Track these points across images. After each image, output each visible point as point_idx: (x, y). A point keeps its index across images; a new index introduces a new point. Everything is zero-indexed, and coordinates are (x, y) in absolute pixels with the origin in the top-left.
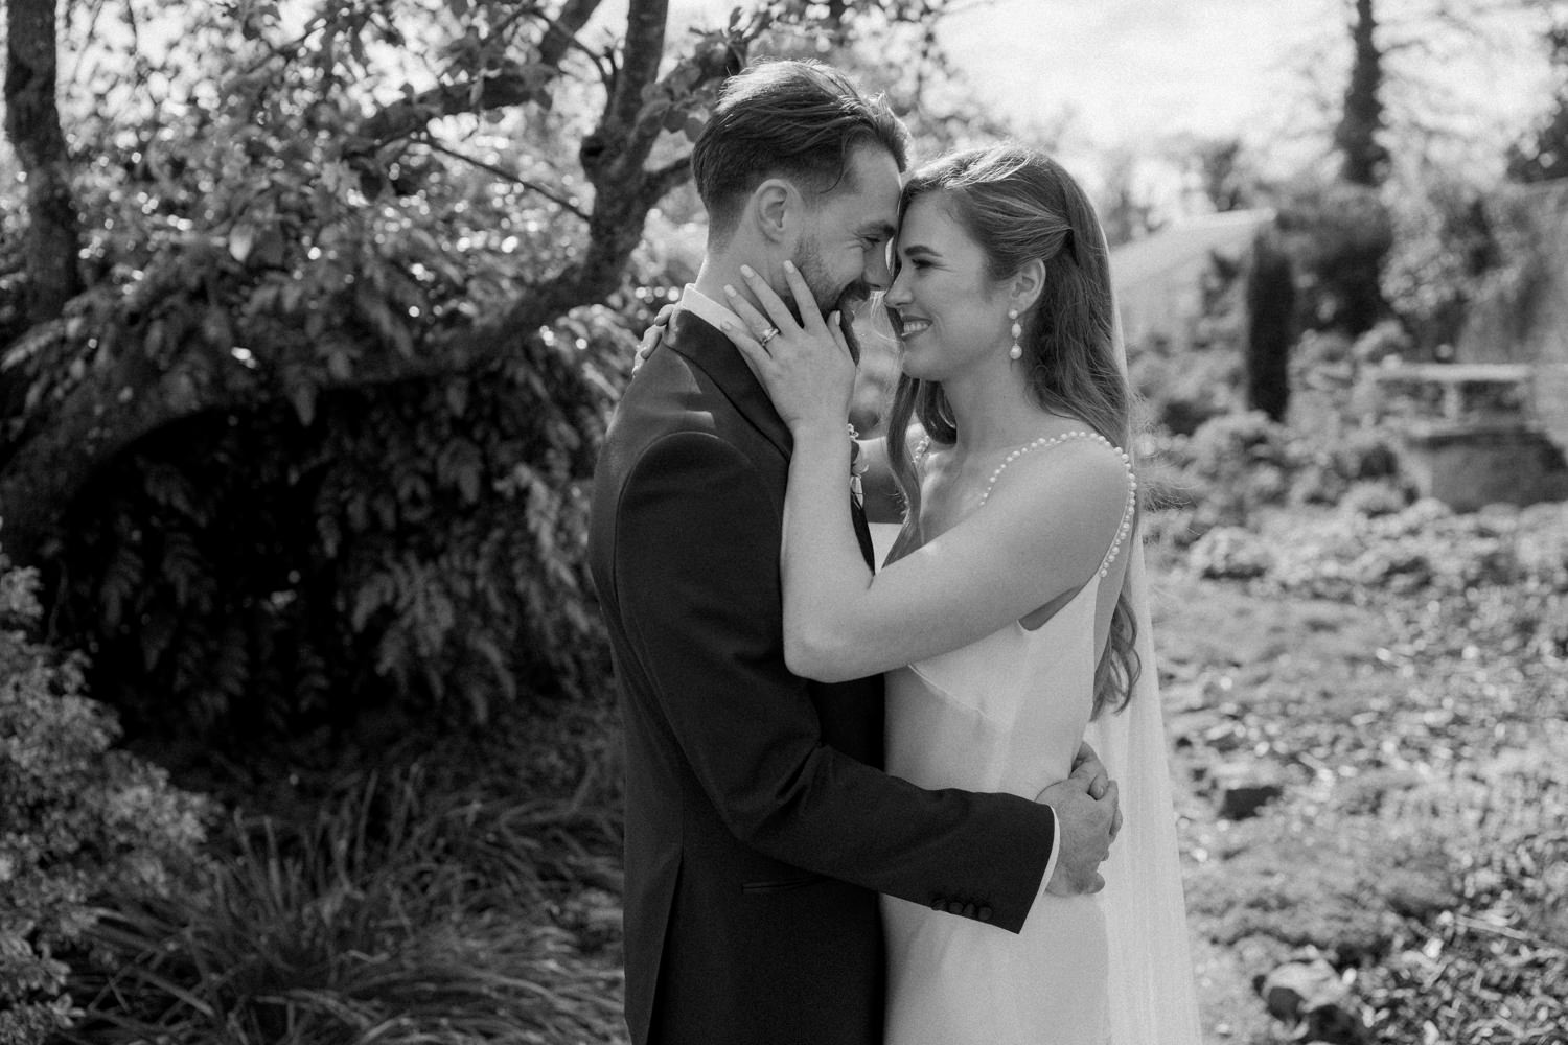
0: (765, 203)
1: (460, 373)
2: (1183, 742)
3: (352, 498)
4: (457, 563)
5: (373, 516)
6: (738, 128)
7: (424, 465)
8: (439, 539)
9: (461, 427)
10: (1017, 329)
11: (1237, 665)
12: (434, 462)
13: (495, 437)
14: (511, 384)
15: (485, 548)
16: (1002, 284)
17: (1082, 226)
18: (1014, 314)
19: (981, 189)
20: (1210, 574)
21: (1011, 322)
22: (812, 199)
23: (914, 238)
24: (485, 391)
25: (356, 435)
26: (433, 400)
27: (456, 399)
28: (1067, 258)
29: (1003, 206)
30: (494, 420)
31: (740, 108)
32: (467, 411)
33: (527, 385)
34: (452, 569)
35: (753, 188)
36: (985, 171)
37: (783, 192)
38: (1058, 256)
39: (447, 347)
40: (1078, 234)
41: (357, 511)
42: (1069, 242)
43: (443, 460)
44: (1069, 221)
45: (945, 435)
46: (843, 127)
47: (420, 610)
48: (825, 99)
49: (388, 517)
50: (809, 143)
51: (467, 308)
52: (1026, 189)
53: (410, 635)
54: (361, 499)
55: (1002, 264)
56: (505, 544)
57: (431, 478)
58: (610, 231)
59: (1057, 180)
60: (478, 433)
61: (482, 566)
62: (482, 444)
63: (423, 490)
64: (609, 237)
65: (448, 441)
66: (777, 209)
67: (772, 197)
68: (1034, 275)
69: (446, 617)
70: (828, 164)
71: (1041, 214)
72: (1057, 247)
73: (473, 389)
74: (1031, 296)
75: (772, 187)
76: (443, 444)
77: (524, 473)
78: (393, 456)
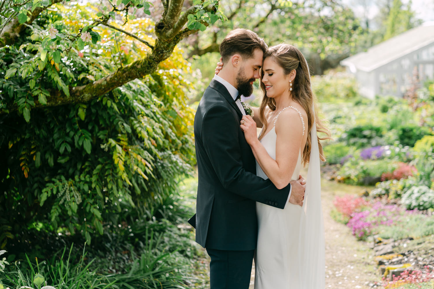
0: (234, 59)
1: (85, 103)
2: (381, 263)
3: (35, 154)
4: (82, 178)
5: (44, 161)
6: (231, 42)
7: (69, 139)
8: (71, 171)
9: (83, 125)
10: (291, 85)
11: (412, 239)
12: (73, 139)
13: (97, 129)
14: (105, 107)
15: (95, 172)
16: (287, 75)
17: (302, 61)
18: (290, 81)
19: (281, 56)
20: (410, 208)
21: (290, 83)
22: (244, 59)
23: (266, 67)
24: (93, 110)
25: (39, 128)
26: (72, 114)
27: (82, 114)
28: (300, 68)
29: (286, 59)
30: (97, 122)
31: (232, 38)
32: (85, 118)
33: (112, 108)
34: (81, 181)
35: (232, 55)
36: (281, 52)
37: (238, 57)
38: (298, 68)
39: (82, 93)
40: (301, 62)
41: (37, 160)
42: (300, 64)
43: (76, 138)
44: (299, 59)
45: (273, 109)
46: (253, 46)
47: (68, 196)
48: (250, 39)
49: (51, 162)
50: (245, 48)
51: (90, 78)
52: (290, 55)
53: (62, 207)
54: (39, 154)
55: (287, 71)
56: (103, 170)
57: (72, 145)
58: (162, 52)
59: (295, 51)
60: (90, 127)
61: (94, 179)
62: (92, 131)
63: (69, 149)
64: (161, 54)
65: (78, 130)
66: (237, 60)
67: (236, 58)
68: (294, 73)
69: (79, 199)
70: (249, 53)
71: (294, 60)
72: (297, 67)
73: (88, 110)
74: (294, 77)
75: (236, 55)
76: (76, 131)
77: (112, 142)
78: (56, 136)
